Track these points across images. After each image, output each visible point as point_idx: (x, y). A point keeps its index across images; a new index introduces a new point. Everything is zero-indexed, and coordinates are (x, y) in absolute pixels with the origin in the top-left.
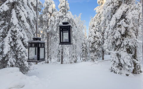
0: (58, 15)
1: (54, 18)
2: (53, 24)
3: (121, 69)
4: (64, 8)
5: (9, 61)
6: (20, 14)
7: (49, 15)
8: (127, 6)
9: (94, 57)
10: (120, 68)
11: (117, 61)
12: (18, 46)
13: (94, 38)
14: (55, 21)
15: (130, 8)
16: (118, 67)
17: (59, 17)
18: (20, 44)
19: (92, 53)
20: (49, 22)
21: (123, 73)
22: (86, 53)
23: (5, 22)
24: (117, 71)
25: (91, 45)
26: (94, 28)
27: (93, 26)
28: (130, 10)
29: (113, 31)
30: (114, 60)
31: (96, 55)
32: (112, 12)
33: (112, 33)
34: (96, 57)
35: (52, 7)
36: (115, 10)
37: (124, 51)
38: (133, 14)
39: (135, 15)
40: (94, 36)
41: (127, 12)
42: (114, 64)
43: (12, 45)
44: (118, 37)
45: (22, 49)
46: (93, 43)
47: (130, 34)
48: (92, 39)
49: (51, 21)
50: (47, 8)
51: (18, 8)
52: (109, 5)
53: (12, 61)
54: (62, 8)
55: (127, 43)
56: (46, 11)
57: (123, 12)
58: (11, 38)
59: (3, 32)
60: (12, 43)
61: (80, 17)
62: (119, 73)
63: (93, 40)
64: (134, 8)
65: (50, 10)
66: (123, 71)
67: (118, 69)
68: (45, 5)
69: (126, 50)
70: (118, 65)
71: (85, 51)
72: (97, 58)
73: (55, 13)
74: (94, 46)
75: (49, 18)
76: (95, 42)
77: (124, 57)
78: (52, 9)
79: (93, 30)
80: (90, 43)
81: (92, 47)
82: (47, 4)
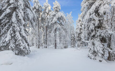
0: (52, 14)
1: (49, 16)
2: (49, 20)
3: (96, 56)
4: (56, 9)
5: (10, 46)
6: (18, 15)
7: (47, 15)
8: (100, 2)
9: (80, 44)
10: (95, 54)
11: (92, 49)
12: (16, 36)
13: (80, 30)
14: (50, 18)
15: (102, 3)
16: (93, 53)
17: (53, 15)
18: (17, 35)
19: (79, 42)
20: (46, 19)
21: (97, 59)
22: (74, 41)
23: (9, 21)
24: (92, 57)
25: (77, 35)
26: (80, 22)
27: (79, 21)
28: (102, 5)
29: (89, 24)
30: (90, 48)
31: (81, 43)
32: (88, 8)
33: (88, 25)
34: (82, 44)
35: (49, 9)
36: (90, 6)
37: (97, 40)
38: (105, 8)
39: (106, 9)
40: (80, 29)
41: (100, 7)
42: (90, 51)
43: (13, 35)
44: (92, 29)
45: (19, 38)
46: (79, 34)
47: (104, 26)
48: (79, 30)
49: (48, 18)
50: (45, 10)
51: (17, 11)
52: (85, 3)
53: (12, 46)
54: (55, 9)
55: (100, 34)
56: (44, 12)
57: (96, 7)
58: (11, 31)
59: (8, 27)
60: (13, 34)
61: (70, 14)
62: (93, 59)
63: (79, 32)
64: (107, 3)
65: (47, 11)
66: (97, 57)
67: (93, 55)
68: (44, 8)
69: (99, 40)
70: (93, 52)
71: (73, 40)
72: (82, 46)
73: (50, 13)
74: (80, 36)
75: (46, 17)
76: (81, 33)
77: (97, 46)
78: (48, 10)
79: (79, 24)
80: (77, 34)
81: (78, 37)
82: (45, 7)
